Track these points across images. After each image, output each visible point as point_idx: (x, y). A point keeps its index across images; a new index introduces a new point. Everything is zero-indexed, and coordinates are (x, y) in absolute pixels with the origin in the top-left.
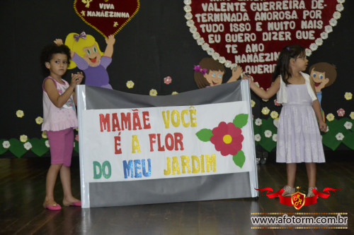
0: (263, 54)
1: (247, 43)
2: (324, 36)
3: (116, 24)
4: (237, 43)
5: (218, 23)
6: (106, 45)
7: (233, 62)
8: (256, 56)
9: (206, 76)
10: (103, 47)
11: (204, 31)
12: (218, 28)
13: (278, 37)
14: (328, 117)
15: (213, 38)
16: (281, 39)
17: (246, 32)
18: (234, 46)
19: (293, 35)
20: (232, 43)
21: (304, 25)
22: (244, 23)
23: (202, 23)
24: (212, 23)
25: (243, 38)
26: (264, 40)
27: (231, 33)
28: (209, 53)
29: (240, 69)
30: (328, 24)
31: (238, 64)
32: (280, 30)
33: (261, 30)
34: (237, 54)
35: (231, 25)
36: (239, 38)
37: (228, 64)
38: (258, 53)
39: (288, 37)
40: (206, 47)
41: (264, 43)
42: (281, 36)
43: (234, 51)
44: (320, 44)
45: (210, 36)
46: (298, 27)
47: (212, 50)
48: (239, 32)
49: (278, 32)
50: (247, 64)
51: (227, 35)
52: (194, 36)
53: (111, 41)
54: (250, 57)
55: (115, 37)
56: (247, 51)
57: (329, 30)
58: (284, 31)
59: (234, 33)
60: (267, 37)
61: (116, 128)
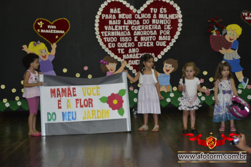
0: (138, 54)
1: (130, 48)
2: (171, 44)
3: (57, 37)
4: (124, 48)
5: (114, 37)
6: (51, 48)
7: (122, 58)
8: (134, 55)
9: (107, 66)
10: (50, 49)
11: (105, 41)
12: (114, 39)
13: (146, 44)
14: (173, 89)
15: (111, 45)
16: (148, 46)
17: (129, 42)
18: (122, 50)
19: (155, 44)
20: (121, 48)
21: (160, 38)
22: (128, 36)
23: (104, 37)
24: (110, 37)
25: (127, 45)
26: (139, 46)
27: (121, 42)
28: (108, 53)
29: (125, 62)
30: (173, 38)
31: (125, 59)
32: (147, 41)
33: (137, 41)
34: (124, 54)
35: (121, 38)
36: (125, 45)
37: (119, 59)
38: (136, 53)
39: (152, 44)
40: (107, 50)
41: (139, 48)
42: (148, 44)
43: (123, 52)
44: (169, 48)
45: (109, 44)
46: (157, 39)
47: (110, 51)
48: (125, 42)
49: (146, 42)
50: (129, 59)
51: (119, 43)
52: (100, 44)
53: (54, 46)
54: (131, 55)
55: (57, 44)
56: (129, 52)
57: (174, 41)
58: (150, 41)
59: (122, 42)
60: (140, 45)
61: (59, 96)
